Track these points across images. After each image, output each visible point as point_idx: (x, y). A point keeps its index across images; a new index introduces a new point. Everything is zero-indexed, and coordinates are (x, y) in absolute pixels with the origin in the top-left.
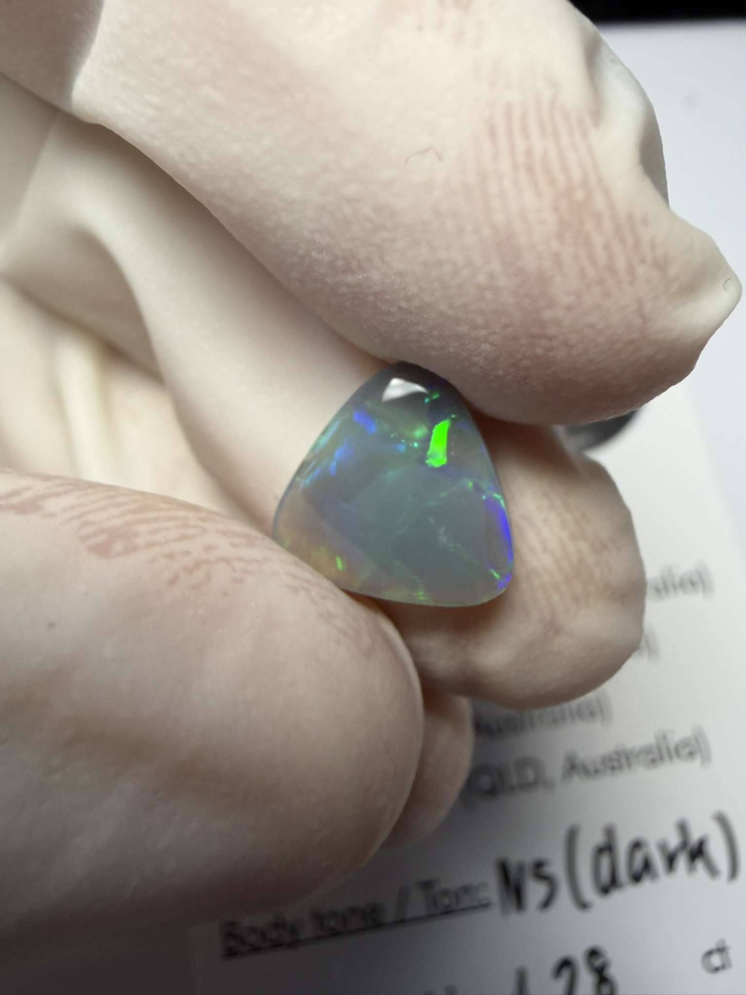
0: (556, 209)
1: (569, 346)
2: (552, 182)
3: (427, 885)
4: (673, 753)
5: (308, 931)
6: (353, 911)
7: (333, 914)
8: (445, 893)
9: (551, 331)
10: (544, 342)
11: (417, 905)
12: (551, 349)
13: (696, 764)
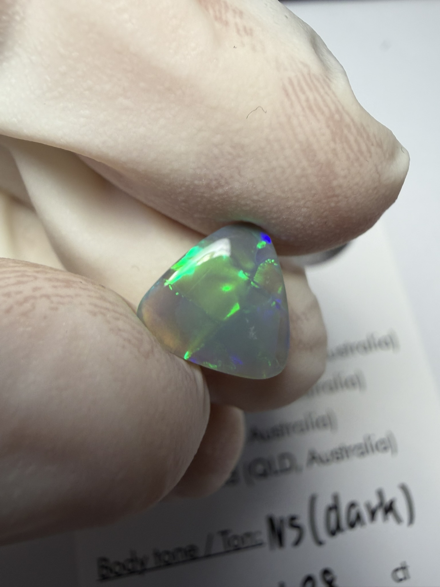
0: (328, 126)
2: (323, 113)
3: (224, 533)
4: (374, 448)
5: (151, 563)
6: (179, 550)
7: (167, 553)
8: (235, 537)
9: (338, 191)
10: (335, 199)
11: (218, 545)
12: (338, 202)
13: (388, 454)
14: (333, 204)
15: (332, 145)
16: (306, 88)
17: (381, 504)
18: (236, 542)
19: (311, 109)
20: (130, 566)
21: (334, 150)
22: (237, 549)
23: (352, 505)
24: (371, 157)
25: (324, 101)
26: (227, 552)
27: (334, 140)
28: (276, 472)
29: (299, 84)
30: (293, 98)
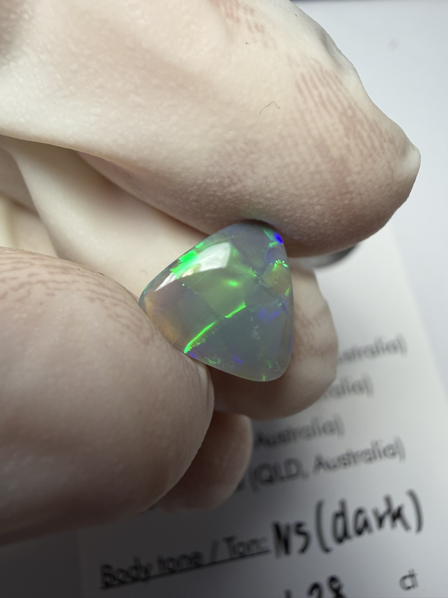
0: (342, 122)
1: (361, 195)
2: (336, 109)
3: (229, 540)
4: (382, 453)
5: (155, 571)
6: (184, 557)
7: (172, 560)
8: (241, 544)
9: (352, 188)
10: (348, 196)
11: (224, 552)
12: (352, 199)
13: (396, 461)
14: (346, 202)
15: (346, 140)
16: (318, 84)
17: (389, 510)
18: (241, 549)
19: (323, 104)
20: (134, 573)
21: (348, 146)
22: (243, 556)
23: (360, 512)
24: (384, 153)
25: (337, 97)
26: (232, 559)
27: (347, 136)
28: (282, 478)
29: (312, 79)
30: (306, 93)
